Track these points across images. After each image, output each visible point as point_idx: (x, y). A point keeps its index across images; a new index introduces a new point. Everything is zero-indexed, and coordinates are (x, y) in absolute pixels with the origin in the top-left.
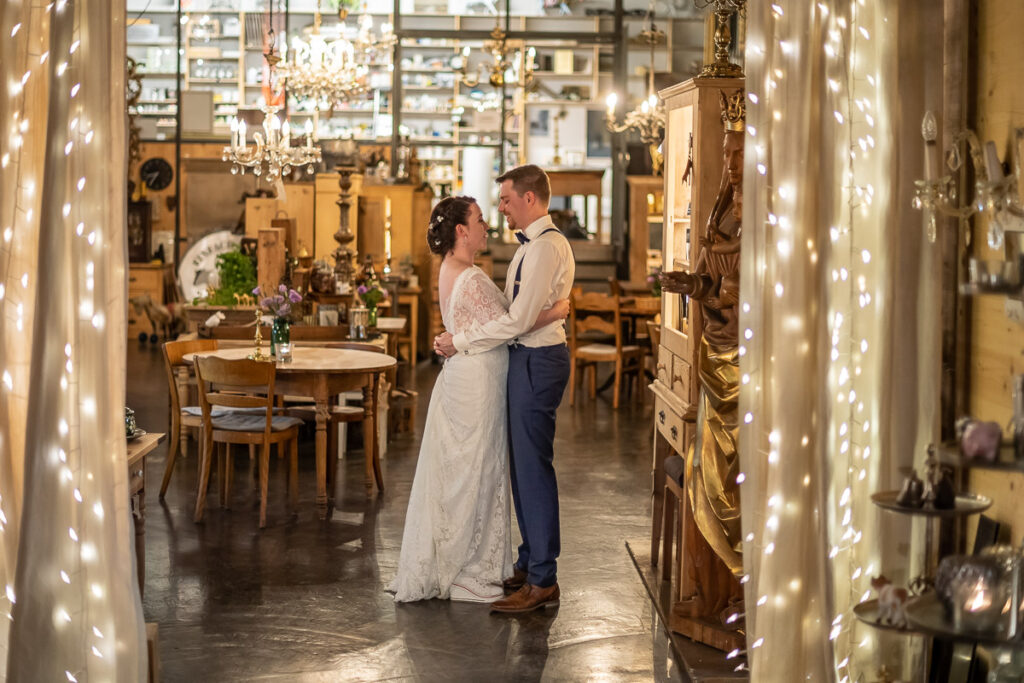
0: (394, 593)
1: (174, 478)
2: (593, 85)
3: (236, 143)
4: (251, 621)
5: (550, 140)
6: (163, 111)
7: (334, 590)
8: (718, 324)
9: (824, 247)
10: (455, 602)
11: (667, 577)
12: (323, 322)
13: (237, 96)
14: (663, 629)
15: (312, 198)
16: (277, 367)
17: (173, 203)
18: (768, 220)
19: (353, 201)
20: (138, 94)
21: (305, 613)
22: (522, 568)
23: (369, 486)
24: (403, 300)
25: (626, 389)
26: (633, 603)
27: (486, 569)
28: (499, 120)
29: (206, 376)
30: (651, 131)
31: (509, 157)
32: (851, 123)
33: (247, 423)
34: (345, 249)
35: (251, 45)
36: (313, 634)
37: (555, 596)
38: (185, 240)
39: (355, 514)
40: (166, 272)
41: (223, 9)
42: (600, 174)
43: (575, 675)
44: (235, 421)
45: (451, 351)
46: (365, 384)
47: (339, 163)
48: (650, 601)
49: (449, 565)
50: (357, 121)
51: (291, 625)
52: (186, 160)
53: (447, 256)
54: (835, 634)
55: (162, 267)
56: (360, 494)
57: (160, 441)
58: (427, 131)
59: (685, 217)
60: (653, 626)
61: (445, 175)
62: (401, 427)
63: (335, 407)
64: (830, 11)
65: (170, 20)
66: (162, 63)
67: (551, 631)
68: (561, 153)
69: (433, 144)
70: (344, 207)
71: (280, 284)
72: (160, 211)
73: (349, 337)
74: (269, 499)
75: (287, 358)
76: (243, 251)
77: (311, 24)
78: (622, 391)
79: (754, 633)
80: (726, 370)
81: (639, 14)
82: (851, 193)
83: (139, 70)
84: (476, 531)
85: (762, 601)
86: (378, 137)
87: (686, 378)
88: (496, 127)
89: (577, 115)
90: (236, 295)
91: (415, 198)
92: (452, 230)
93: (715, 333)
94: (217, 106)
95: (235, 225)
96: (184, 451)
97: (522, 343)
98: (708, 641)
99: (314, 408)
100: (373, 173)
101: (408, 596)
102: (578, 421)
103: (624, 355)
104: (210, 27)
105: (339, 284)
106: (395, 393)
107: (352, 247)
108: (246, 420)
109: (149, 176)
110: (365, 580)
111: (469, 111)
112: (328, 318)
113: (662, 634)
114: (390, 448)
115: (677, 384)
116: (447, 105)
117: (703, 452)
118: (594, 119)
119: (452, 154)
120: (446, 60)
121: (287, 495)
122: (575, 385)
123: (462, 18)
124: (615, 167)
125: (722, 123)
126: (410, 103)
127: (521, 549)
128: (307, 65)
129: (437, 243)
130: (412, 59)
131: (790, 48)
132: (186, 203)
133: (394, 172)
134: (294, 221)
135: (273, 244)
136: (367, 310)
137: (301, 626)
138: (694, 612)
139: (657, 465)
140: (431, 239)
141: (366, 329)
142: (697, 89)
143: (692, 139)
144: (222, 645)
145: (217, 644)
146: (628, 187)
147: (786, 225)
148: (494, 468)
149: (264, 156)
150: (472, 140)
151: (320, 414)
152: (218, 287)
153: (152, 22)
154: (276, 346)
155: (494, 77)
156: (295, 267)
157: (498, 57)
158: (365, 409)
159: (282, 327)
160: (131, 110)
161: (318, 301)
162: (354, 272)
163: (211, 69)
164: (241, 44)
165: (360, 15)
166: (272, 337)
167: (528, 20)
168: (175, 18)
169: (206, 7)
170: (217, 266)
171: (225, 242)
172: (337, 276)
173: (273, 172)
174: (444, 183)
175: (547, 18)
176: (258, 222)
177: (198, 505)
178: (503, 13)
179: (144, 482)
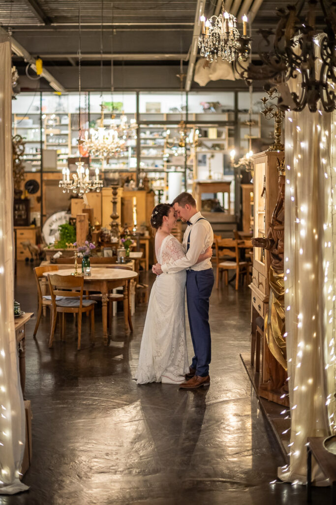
0: (136, 380)
1: (40, 327)
2: (226, 143)
3: (65, 179)
4: (73, 395)
5: (207, 168)
6: (35, 158)
7: (110, 379)
9: (321, 232)
10: (164, 384)
11: (258, 371)
12: (106, 255)
13: (68, 150)
14: (255, 395)
15: (101, 199)
16: (84, 278)
17: (40, 199)
18: (296, 220)
19: (119, 200)
20: (23, 151)
21: (97, 390)
22: (193, 369)
23: (126, 330)
24: (142, 242)
25: (241, 281)
26: (243, 383)
27: (176, 369)
28: (184, 160)
29: (53, 283)
30: (250, 167)
31: (189, 176)
32: (331, 178)
33: (72, 303)
34: (115, 222)
35: (73, 128)
36: (101, 400)
37: (208, 380)
38: (45, 216)
39: (120, 343)
40: (37, 230)
41: (61, 112)
42: (229, 183)
43: (216, 418)
44: (67, 302)
45: (161, 272)
46: (124, 285)
47: (112, 183)
48: (250, 382)
49: (160, 367)
50: (121, 161)
51: (91, 396)
52: (45, 180)
53: (159, 229)
54: (328, 403)
55: (35, 228)
56: (123, 333)
57: (32, 316)
58: (153, 164)
59: (263, 211)
60: (251, 394)
61: (161, 184)
62: (141, 301)
63: (111, 294)
64: (321, 128)
65: (37, 118)
66: (34, 136)
67: (206, 397)
68: (212, 173)
69: (155, 171)
70: (115, 203)
71: (86, 241)
72: (34, 203)
73: (117, 262)
74: (82, 336)
75: (89, 274)
76: (70, 223)
77: (100, 118)
78: (239, 282)
79: (293, 403)
80: (281, 281)
81: (246, 111)
82: (332, 208)
83: (24, 140)
84: (172, 352)
85: (295, 389)
86: (131, 168)
87: (264, 284)
88: (183, 163)
89: (219, 156)
90: (67, 244)
91: (147, 196)
92: (162, 218)
93: (276, 265)
94: (59, 155)
95: (67, 209)
96: (44, 314)
97: (192, 269)
98: (275, 401)
99: (101, 295)
100: (127, 186)
101: (142, 382)
102: (220, 296)
103: (240, 266)
104: (55, 120)
105: (112, 238)
106: (138, 286)
107: (119, 221)
108: (71, 302)
109: (29, 187)
110: (124, 374)
111: (171, 156)
112: (107, 253)
113: (255, 398)
114: (136, 311)
115: (261, 286)
116: (161, 153)
117: (272, 317)
118: (226, 159)
119: (164, 175)
120: (160, 133)
121: (90, 334)
122: (219, 280)
123: (167, 115)
124: (236, 179)
125: (278, 172)
126: (144, 153)
127: (193, 359)
128: (97, 141)
129: (154, 223)
130: (145, 133)
131: (304, 145)
132: (45, 199)
133: (137, 185)
134: (93, 209)
135: (83, 221)
136: (125, 250)
137: (96, 397)
138: (269, 388)
139: (253, 320)
140: (152, 221)
141: (125, 258)
142: (267, 156)
143: (265, 178)
144: (60, 406)
145: (58, 406)
146: (241, 189)
147: (304, 223)
148: (179, 325)
149: (77, 184)
150: (173, 169)
151: (104, 298)
152: (59, 240)
153: (30, 118)
154: (84, 268)
155: (180, 144)
156: (93, 230)
157: (183, 134)
158: (124, 295)
159: (87, 260)
160: (21, 158)
161: (103, 245)
162: (119, 232)
163: (56, 139)
164: (69, 127)
165: (121, 114)
166: (82, 263)
167: (197, 115)
168: (39, 116)
169: (53, 111)
170: (59, 230)
171: (63, 217)
172: (111, 234)
173: (82, 191)
174: (160, 189)
175: (205, 114)
176: (77, 210)
177: (50, 340)
178: (184, 112)
179: (24, 335)
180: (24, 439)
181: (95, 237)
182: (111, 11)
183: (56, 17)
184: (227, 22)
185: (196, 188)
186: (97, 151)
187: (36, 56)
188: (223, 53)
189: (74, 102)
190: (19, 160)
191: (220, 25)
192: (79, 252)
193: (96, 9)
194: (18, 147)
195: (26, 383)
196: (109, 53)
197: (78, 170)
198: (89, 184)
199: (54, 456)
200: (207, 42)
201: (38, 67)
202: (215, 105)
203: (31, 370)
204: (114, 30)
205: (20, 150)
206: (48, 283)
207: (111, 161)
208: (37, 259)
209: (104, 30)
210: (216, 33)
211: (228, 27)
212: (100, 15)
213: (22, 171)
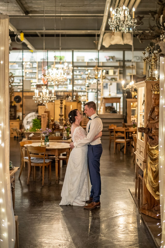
1: (22, 173)
2: (118, 78)
3: (36, 95)
4: (41, 211)
5: (108, 90)
6: (19, 84)
8: (152, 140)
11: (139, 198)
12: (57, 136)
13: (36, 81)
15: (54, 106)
16: (46, 148)
17: (22, 106)
19: (63, 107)
20: (13, 81)
21: (53, 208)
26: (131, 205)
28: (96, 85)
29: (29, 150)
30: (132, 89)
31: (99, 94)
33: (39, 161)
34: (62, 118)
35: (39, 69)
36: (55, 214)
38: (24, 114)
40: (20, 122)
41: (33, 61)
42: (120, 98)
44: (36, 161)
45: (73, 147)
46: (67, 151)
47: (60, 98)
48: (135, 204)
50: (64, 86)
51: (50, 212)
52: (25, 96)
55: (19, 121)
57: (18, 169)
58: (80, 88)
59: (142, 113)
60: (136, 211)
61: (84, 98)
63: (60, 156)
65: (20, 64)
66: (19, 73)
68: (111, 93)
69: (81, 92)
70: (61, 108)
71: (46, 128)
72: (19, 108)
73: (63, 139)
74: (45, 179)
75: (48, 146)
76: (38, 119)
77: (53, 64)
78: (126, 150)
80: (153, 151)
83: (14, 75)
84: (79, 189)
86: (69, 90)
87: (143, 152)
88: (96, 88)
89: (114, 84)
90: (36, 129)
91: (77, 105)
93: (151, 142)
94: (32, 83)
95: (36, 111)
96: (24, 166)
97: (91, 144)
98: (150, 215)
99: (55, 157)
100: (68, 99)
102: (116, 157)
104: (30, 65)
105: (60, 126)
107: (63, 117)
108: (39, 160)
109: (16, 100)
111: (90, 84)
112: (58, 135)
113: (139, 213)
115: (141, 153)
116: (84, 82)
117: (148, 170)
118: (118, 85)
119: (86, 94)
120: (84, 72)
121: (49, 177)
122: (115, 148)
123: (88, 62)
124: (124, 96)
125: (152, 91)
126: (76, 82)
128: (52, 75)
130: (76, 72)
132: (25, 106)
133: (72, 99)
134: (50, 111)
135: (45, 117)
136: (67, 133)
137: (52, 212)
138: (146, 208)
139: (136, 172)
141: (67, 137)
142: (146, 83)
143: (144, 95)
144: (34, 217)
149: (43, 98)
150: (90, 90)
151: (56, 159)
152: (32, 127)
153: (17, 64)
154: (46, 142)
155: (95, 77)
156: (50, 122)
157: (97, 73)
158: (67, 157)
159: (47, 138)
160: (12, 84)
161: (55, 130)
162: (64, 123)
163: (30, 75)
164: (37, 69)
165: (64, 62)
166: (45, 140)
167: (103, 63)
168: (22, 63)
169: (29, 60)
170: (32, 122)
171: (34, 115)
172: (60, 124)
173: (45, 102)
174: (84, 101)
175: (107, 62)
176: (41, 111)
177: (28, 181)
178: (97, 61)
179: (14, 179)
180: (15, 238)
181: (51, 126)
182: (60, 8)
183: (31, 11)
184: (124, 11)
185: (103, 101)
186: (52, 81)
187: (20, 31)
188: (122, 28)
189: (40, 56)
190: (11, 85)
191: (121, 13)
192: (43, 134)
193: (52, 6)
194: (11, 79)
195: (15, 204)
196: (59, 30)
197: (43, 91)
198: (48, 98)
199: (31, 246)
200: (113, 22)
201: (21, 37)
202: (113, 58)
203: (18, 197)
204: (62, 18)
205: (12, 80)
206: (27, 150)
207: (59, 86)
208: (20, 137)
209: (56, 18)
210: (118, 17)
211: (124, 14)
212: (54, 10)
213: (13, 91)
